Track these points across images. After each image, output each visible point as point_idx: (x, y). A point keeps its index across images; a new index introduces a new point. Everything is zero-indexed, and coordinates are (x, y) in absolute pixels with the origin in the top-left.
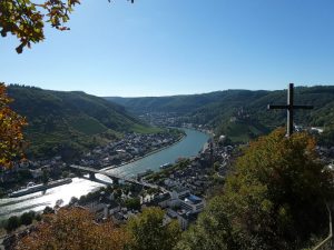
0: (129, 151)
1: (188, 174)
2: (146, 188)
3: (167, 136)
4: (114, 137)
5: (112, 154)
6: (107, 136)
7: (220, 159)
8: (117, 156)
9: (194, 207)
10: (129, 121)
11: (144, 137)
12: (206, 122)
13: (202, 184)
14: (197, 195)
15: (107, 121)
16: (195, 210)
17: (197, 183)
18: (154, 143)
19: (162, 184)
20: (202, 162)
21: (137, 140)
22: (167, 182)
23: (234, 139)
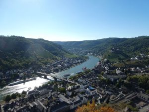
0: (62, 65)
1: (89, 76)
2: (69, 83)
3: (80, 59)
4: (56, 59)
5: (55, 67)
6: (53, 59)
7: (104, 70)
8: (57, 68)
9: (91, 92)
10: (63, 52)
11: (70, 59)
12: (99, 53)
13: (95, 82)
14: (93, 87)
15: (53, 52)
16: (91, 94)
17: (93, 81)
18: (74, 62)
19: (77, 81)
20: (95, 71)
21: (66, 60)
22: (79, 80)
23: (111, 61)
